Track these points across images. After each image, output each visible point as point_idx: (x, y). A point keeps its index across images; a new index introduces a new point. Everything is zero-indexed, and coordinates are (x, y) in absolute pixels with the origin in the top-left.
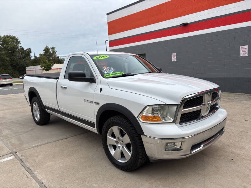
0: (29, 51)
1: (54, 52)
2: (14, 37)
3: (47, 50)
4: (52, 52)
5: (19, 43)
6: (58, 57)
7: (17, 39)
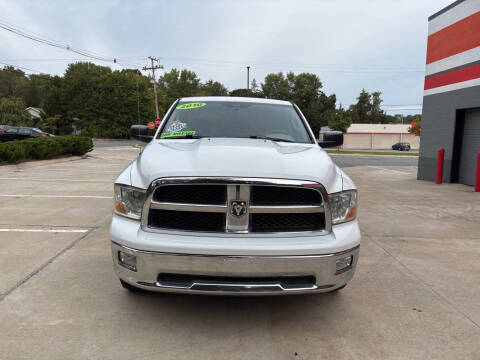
0: (333, 99)
1: (377, 102)
2: (314, 76)
3: (364, 97)
4: (371, 102)
5: (320, 85)
6: (382, 111)
7: (317, 80)
